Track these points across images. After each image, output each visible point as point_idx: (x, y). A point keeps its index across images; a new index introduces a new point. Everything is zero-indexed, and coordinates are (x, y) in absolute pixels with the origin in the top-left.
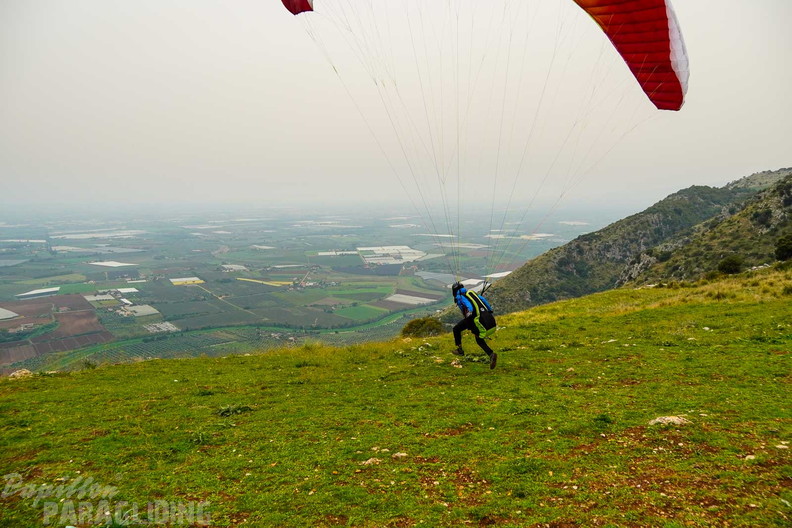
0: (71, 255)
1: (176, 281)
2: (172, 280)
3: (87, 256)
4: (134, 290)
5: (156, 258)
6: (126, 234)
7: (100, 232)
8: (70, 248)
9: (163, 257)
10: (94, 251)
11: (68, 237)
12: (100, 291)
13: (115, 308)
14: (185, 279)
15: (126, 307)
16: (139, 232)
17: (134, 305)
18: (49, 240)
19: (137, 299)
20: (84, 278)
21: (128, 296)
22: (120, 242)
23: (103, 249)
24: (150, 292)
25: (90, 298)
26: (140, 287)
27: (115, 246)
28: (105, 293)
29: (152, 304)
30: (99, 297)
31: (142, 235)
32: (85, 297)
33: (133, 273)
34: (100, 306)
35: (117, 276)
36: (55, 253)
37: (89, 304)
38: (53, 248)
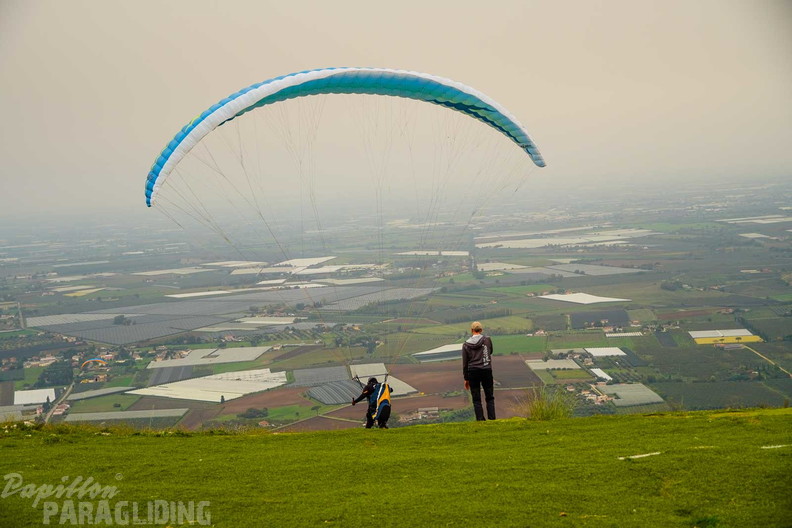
0: (508, 279)
1: (702, 337)
2: (694, 334)
3: (537, 283)
4: (616, 351)
5: (665, 287)
6: (609, 238)
7: (561, 235)
8: (508, 267)
9: (679, 285)
10: (547, 271)
11: (506, 244)
12: (555, 352)
13: (581, 386)
14: (720, 333)
15: (601, 385)
16: (635, 232)
17: (616, 381)
18: (474, 251)
19: (622, 370)
20: (526, 324)
21: (606, 363)
22: (598, 255)
23: (566, 267)
24: (648, 357)
25: (535, 365)
26: (630, 346)
27: (588, 262)
28: (562, 356)
29: (649, 382)
30: (551, 364)
31: (642, 240)
32: (527, 361)
33: (617, 317)
34: (552, 382)
35: (589, 322)
36: (481, 275)
37: (533, 376)
38: (480, 267)
